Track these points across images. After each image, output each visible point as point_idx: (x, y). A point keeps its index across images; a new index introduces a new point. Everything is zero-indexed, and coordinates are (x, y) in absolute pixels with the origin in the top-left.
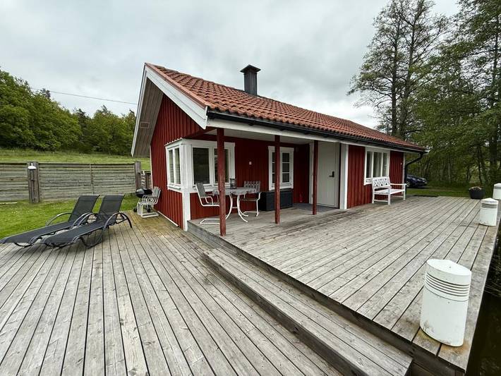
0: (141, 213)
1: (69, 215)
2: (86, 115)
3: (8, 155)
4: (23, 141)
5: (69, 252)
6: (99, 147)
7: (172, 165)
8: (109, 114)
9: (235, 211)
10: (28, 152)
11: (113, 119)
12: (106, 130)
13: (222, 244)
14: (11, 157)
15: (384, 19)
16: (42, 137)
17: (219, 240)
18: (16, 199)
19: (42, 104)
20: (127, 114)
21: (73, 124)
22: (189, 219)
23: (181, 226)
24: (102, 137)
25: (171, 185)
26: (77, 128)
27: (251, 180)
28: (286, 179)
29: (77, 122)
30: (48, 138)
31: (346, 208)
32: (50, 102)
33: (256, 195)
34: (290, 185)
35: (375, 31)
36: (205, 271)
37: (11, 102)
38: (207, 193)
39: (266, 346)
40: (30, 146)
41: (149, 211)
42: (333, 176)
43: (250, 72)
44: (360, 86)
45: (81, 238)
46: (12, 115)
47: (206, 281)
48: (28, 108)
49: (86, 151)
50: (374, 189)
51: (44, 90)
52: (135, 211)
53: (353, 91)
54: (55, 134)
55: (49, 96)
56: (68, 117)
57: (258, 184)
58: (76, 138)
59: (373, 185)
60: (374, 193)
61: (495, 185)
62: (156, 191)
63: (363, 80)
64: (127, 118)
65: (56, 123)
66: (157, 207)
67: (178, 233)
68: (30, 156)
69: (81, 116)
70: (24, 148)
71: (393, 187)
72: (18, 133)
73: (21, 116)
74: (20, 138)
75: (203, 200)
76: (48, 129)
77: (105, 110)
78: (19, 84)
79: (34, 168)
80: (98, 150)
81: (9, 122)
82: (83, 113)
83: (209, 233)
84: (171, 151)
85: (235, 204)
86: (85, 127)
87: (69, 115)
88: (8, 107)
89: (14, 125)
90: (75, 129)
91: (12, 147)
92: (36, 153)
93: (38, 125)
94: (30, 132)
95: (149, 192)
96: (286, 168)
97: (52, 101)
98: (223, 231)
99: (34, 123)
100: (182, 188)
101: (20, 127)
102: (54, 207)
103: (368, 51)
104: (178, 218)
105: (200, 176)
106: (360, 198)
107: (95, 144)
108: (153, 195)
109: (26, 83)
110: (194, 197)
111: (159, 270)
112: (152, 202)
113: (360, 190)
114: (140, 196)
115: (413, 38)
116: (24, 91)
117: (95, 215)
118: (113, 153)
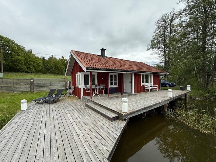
0: (68, 95)
1: (48, 95)
2: (45, 59)
3: (16, 75)
4: (22, 69)
5: (49, 104)
6: (49, 71)
7: (78, 79)
8: (54, 58)
9: (96, 94)
10: (24, 73)
11: (55, 60)
12: (53, 64)
13: (91, 101)
14: (17, 76)
15: (159, 23)
16: (29, 68)
17: (90, 101)
18: (26, 91)
19: (29, 55)
20: (61, 58)
21: (40, 62)
22: (83, 96)
23: (80, 98)
24: (51, 67)
25: (78, 86)
26: (42, 64)
27: (103, 84)
28: (115, 84)
29: (42, 61)
30: (31, 68)
31: (134, 93)
32: (32, 54)
33: (104, 89)
34: (117, 86)
35: (156, 27)
36: (86, 107)
37: (18, 55)
38: (88, 88)
39: (95, 116)
40: (24, 71)
41: (70, 94)
42: (130, 83)
43: (103, 50)
44: (151, 48)
45: (53, 100)
46: (19, 60)
47: (85, 109)
48: (24, 57)
49: (44, 73)
50: (145, 87)
51: (30, 49)
52: (66, 94)
53: (148, 50)
54: (33, 66)
55: (32, 52)
56: (38, 60)
57: (105, 85)
58: (41, 68)
59: (145, 86)
60: (145, 88)
61: (188, 85)
62: (73, 88)
63: (151, 45)
64: (61, 59)
65: (34, 62)
66: (73, 93)
67: (79, 100)
68: (24, 75)
69: (43, 59)
70: (22, 72)
71: (154, 86)
72: (20, 66)
73: (22, 60)
74: (20, 68)
75: (87, 90)
76: (31, 65)
77: (53, 57)
78: (21, 47)
79: (33, 80)
80: (49, 72)
81: (17, 62)
82: (44, 58)
83: (88, 99)
84: (78, 75)
85: (96, 92)
86: (45, 63)
87: (39, 59)
88: (18, 57)
89: (19, 63)
90: (41, 64)
91: (17, 72)
92: (26, 74)
93: (27, 63)
94: (24, 66)
95: (70, 88)
96: (115, 80)
97: (33, 54)
98: (91, 98)
99: (26, 62)
100: (81, 86)
101: (21, 64)
102: (39, 93)
103: (154, 34)
104: (80, 96)
105: (86, 83)
106: (140, 90)
107: (48, 70)
108: (72, 89)
109: (24, 47)
110: (84, 89)
111: (74, 107)
112: (71, 91)
113: (140, 87)
114: (68, 89)
115: (170, 30)
116: (23, 50)
117: (55, 95)
118: (55, 74)
